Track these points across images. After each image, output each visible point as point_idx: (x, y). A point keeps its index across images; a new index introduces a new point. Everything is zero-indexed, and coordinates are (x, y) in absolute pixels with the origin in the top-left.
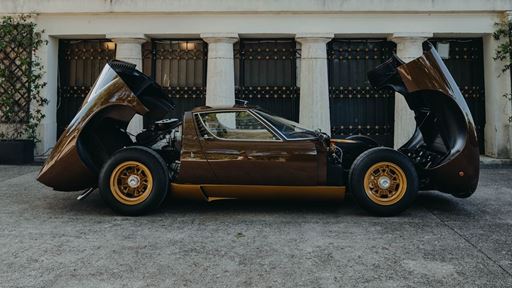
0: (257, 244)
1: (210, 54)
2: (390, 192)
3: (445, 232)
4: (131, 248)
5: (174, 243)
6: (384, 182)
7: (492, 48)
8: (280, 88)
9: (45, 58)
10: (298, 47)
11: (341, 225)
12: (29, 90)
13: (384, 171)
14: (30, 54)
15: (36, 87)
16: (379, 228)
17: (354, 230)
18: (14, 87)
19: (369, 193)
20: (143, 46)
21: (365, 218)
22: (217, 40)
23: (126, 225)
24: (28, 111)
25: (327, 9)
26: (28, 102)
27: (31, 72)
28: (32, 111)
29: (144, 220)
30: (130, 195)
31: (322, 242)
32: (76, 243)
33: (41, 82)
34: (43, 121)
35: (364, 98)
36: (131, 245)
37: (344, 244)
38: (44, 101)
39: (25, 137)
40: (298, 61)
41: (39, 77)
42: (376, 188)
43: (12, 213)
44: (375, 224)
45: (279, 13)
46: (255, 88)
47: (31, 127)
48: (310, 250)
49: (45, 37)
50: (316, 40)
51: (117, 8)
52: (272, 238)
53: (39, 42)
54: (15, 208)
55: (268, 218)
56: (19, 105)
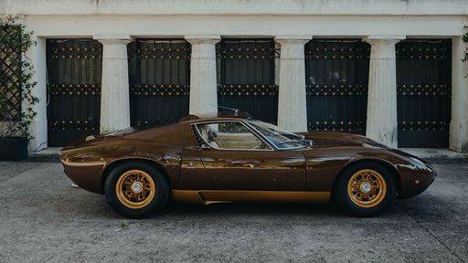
0: (256, 248)
1: (194, 55)
2: (371, 196)
4: (144, 254)
5: (182, 248)
6: (366, 187)
7: (460, 50)
8: (259, 86)
9: (35, 59)
10: (276, 47)
11: (328, 227)
12: (20, 90)
13: (365, 177)
14: (19, 54)
15: (28, 86)
16: (362, 230)
17: (340, 232)
18: (6, 86)
19: (354, 198)
20: (128, 46)
21: (348, 220)
22: (201, 41)
23: (135, 229)
24: (20, 109)
25: (306, 13)
26: (20, 102)
27: (21, 72)
28: (24, 110)
29: (148, 223)
30: (133, 200)
31: (314, 245)
32: (94, 249)
33: (30, 81)
34: (35, 119)
35: (338, 95)
36: (144, 250)
37: (333, 247)
38: (35, 100)
39: (19, 134)
40: (276, 60)
41: (29, 76)
42: (357, 192)
43: (26, 216)
44: (359, 226)
45: (259, 15)
46: (236, 86)
47: (25, 125)
48: (304, 254)
49: (33, 38)
50: (295, 41)
51: (102, 11)
52: (268, 242)
53: (28, 43)
54: (27, 211)
55: (261, 220)
56: (12, 104)
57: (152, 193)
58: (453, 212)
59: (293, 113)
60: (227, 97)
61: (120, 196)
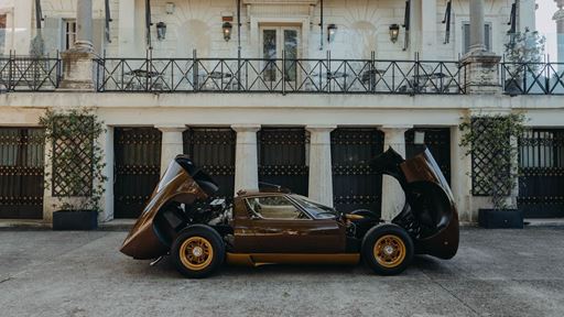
0: (302, 302)
1: (238, 141)
2: (393, 257)
3: (437, 288)
4: (208, 308)
5: (239, 303)
6: (389, 250)
7: (458, 137)
8: (293, 167)
9: (104, 144)
10: (307, 134)
11: (359, 284)
12: (92, 170)
13: (388, 241)
14: (92, 139)
15: (98, 167)
16: (387, 286)
17: (369, 288)
18: (80, 168)
19: (379, 259)
20: (183, 133)
21: (375, 277)
22: (244, 130)
23: (196, 287)
24: (91, 187)
25: (331, 106)
26: (91, 181)
27: (93, 155)
28: (95, 187)
29: (207, 282)
30: (194, 262)
31: (349, 299)
32: (165, 304)
33: (101, 163)
34: (104, 194)
35: (358, 175)
36: (207, 305)
37: (366, 300)
38: (104, 178)
39: (90, 207)
40: (307, 145)
41: (99, 159)
42: (381, 254)
43: (101, 277)
44: (385, 282)
45: (294, 108)
46: (273, 167)
47: (95, 200)
48: (342, 307)
49: (104, 127)
50: (322, 130)
51: (163, 104)
52: (311, 297)
53: (99, 131)
54: (103, 273)
55: (302, 278)
56: (84, 182)
57: (210, 257)
58: (460, 270)
59: (321, 188)
60: (266, 176)
61: (184, 259)
